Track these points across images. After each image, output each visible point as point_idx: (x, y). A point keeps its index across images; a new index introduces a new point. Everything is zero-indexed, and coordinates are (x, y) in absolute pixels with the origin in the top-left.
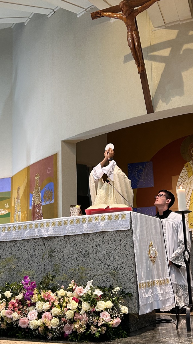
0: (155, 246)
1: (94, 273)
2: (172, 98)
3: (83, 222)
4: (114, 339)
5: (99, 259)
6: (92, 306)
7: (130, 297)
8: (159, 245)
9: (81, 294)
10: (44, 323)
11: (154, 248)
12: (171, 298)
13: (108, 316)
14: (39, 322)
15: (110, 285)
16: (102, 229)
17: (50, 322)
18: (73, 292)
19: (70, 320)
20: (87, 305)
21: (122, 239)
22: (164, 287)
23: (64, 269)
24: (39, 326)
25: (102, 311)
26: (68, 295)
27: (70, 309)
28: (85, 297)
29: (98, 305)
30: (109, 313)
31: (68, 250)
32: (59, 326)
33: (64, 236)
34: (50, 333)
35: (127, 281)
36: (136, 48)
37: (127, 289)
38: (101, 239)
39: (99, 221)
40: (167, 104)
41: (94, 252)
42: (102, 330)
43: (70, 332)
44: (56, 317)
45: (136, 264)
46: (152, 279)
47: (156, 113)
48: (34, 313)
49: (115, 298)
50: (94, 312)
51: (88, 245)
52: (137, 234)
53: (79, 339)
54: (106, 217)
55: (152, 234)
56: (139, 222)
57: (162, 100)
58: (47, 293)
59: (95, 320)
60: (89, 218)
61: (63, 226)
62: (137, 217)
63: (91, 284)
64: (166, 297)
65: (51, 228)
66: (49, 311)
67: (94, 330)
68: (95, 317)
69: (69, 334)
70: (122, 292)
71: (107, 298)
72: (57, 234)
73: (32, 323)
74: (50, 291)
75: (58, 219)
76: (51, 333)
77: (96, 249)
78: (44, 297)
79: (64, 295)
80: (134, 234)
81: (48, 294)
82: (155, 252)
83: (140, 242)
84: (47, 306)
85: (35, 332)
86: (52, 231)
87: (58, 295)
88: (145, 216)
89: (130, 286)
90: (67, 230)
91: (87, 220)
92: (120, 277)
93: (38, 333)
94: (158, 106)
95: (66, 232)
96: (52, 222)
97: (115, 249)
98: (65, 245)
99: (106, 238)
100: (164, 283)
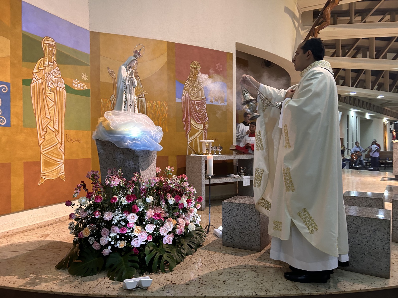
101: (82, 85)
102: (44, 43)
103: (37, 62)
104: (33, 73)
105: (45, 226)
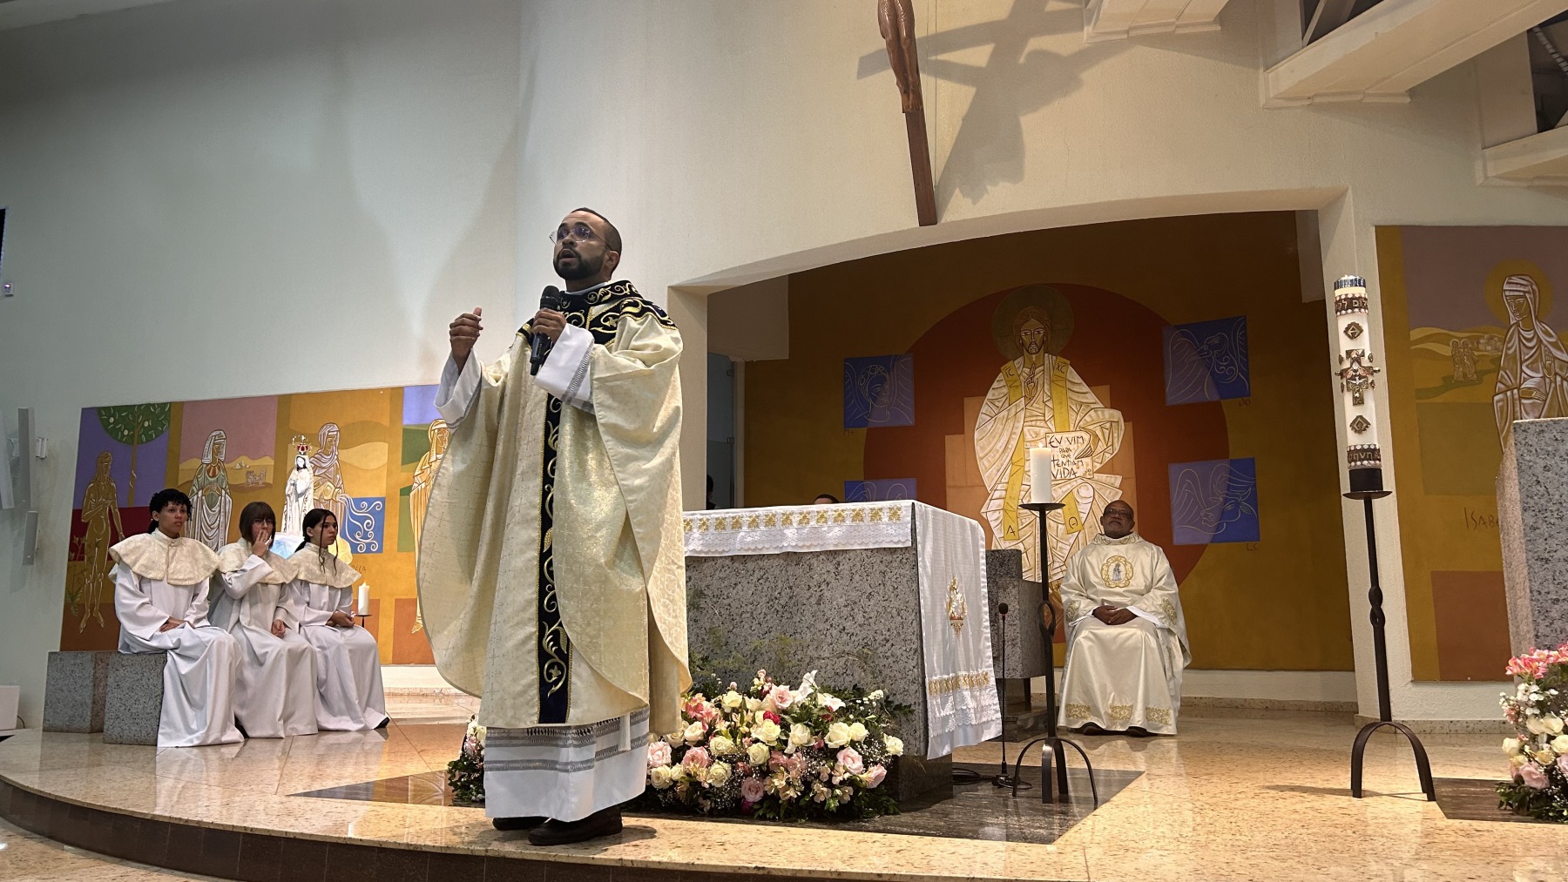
0: (961, 587)
1: (811, 652)
2: (988, 187)
3: (783, 524)
4: (869, 816)
5: (826, 617)
6: (817, 734)
7: (905, 714)
8: (970, 587)
9: (786, 705)
10: (689, 775)
11: (959, 596)
12: (992, 720)
13: (856, 761)
14: (677, 772)
15: (853, 685)
16: (835, 545)
17: (708, 772)
18: (762, 700)
19: (760, 766)
20: (803, 732)
21: (888, 570)
22: (978, 694)
23: (730, 641)
24: (675, 782)
25: (842, 747)
26: (749, 706)
27: (757, 741)
28: (798, 711)
29: (834, 732)
30: (860, 754)
31: (741, 593)
32: (731, 782)
33: (732, 558)
34: (705, 798)
35: (898, 675)
36: (902, 41)
37: (898, 697)
38: (831, 567)
39: (829, 523)
40: (974, 203)
41: (813, 600)
42: (844, 793)
43: (758, 797)
44: (722, 760)
45: (924, 634)
46: (954, 672)
47: (943, 224)
48: (661, 750)
49: (873, 716)
50: (820, 749)
51: (796, 583)
52: (926, 560)
53: (781, 815)
54: (846, 512)
55: (956, 558)
56: (931, 529)
57: (961, 192)
58: (696, 701)
59: (825, 769)
60: (801, 514)
61: (729, 530)
62: (926, 517)
63: (812, 680)
64: (981, 718)
65: (696, 533)
66: (703, 742)
67: (822, 792)
68: (824, 762)
69: (754, 803)
70: (886, 703)
71: (851, 717)
72: (713, 550)
73: (658, 773)
74: (700, 695)
75: (715, 513)
76: (709, 798)
77: (819, 594)
78: (686, 708)
79: (737, 705)
80: (919, 559)
81: (698, 701)
82: (963, 604)
83: (932, 579)
84: (694, 731)
85: (665, 797)
86: (701, 542)
87: (723, 705)
88: (943, 514)
89: (907, 688)
90: (741, 542)
91: (795, 519)
92: (881, 664)
93: (674, 799)
94: (949, 205)
95: (738, 546)
96: (700, 520)
97: (870, 594)
98: (733, 581)
99: (845, 567)
100: (979, 684)
102: (431, 430)
103: (419, 460)
104: (414, 477)
105: (418, 695)
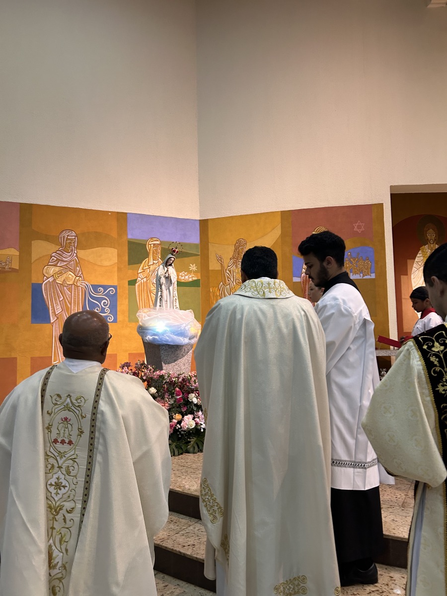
101: (190, 276)
102: (149, 245)
